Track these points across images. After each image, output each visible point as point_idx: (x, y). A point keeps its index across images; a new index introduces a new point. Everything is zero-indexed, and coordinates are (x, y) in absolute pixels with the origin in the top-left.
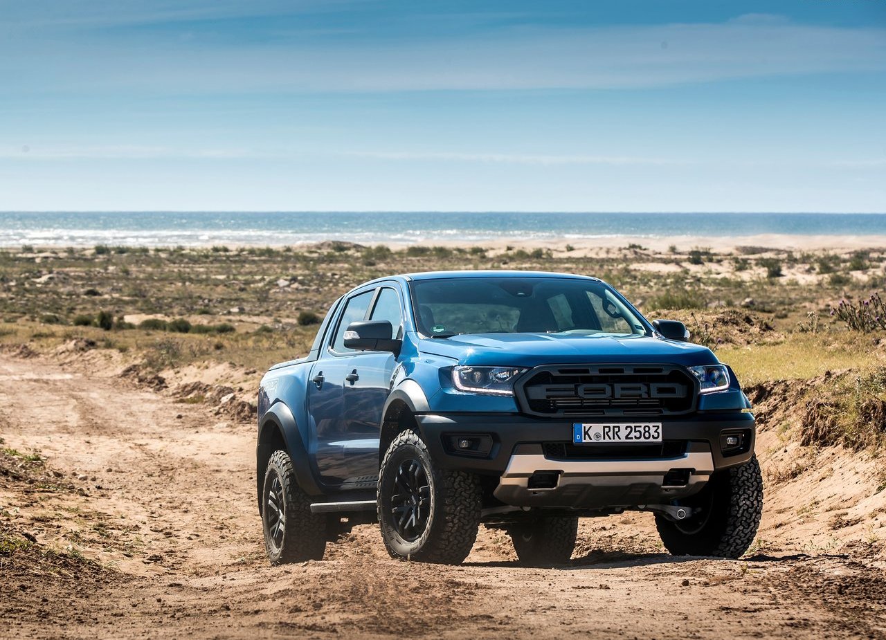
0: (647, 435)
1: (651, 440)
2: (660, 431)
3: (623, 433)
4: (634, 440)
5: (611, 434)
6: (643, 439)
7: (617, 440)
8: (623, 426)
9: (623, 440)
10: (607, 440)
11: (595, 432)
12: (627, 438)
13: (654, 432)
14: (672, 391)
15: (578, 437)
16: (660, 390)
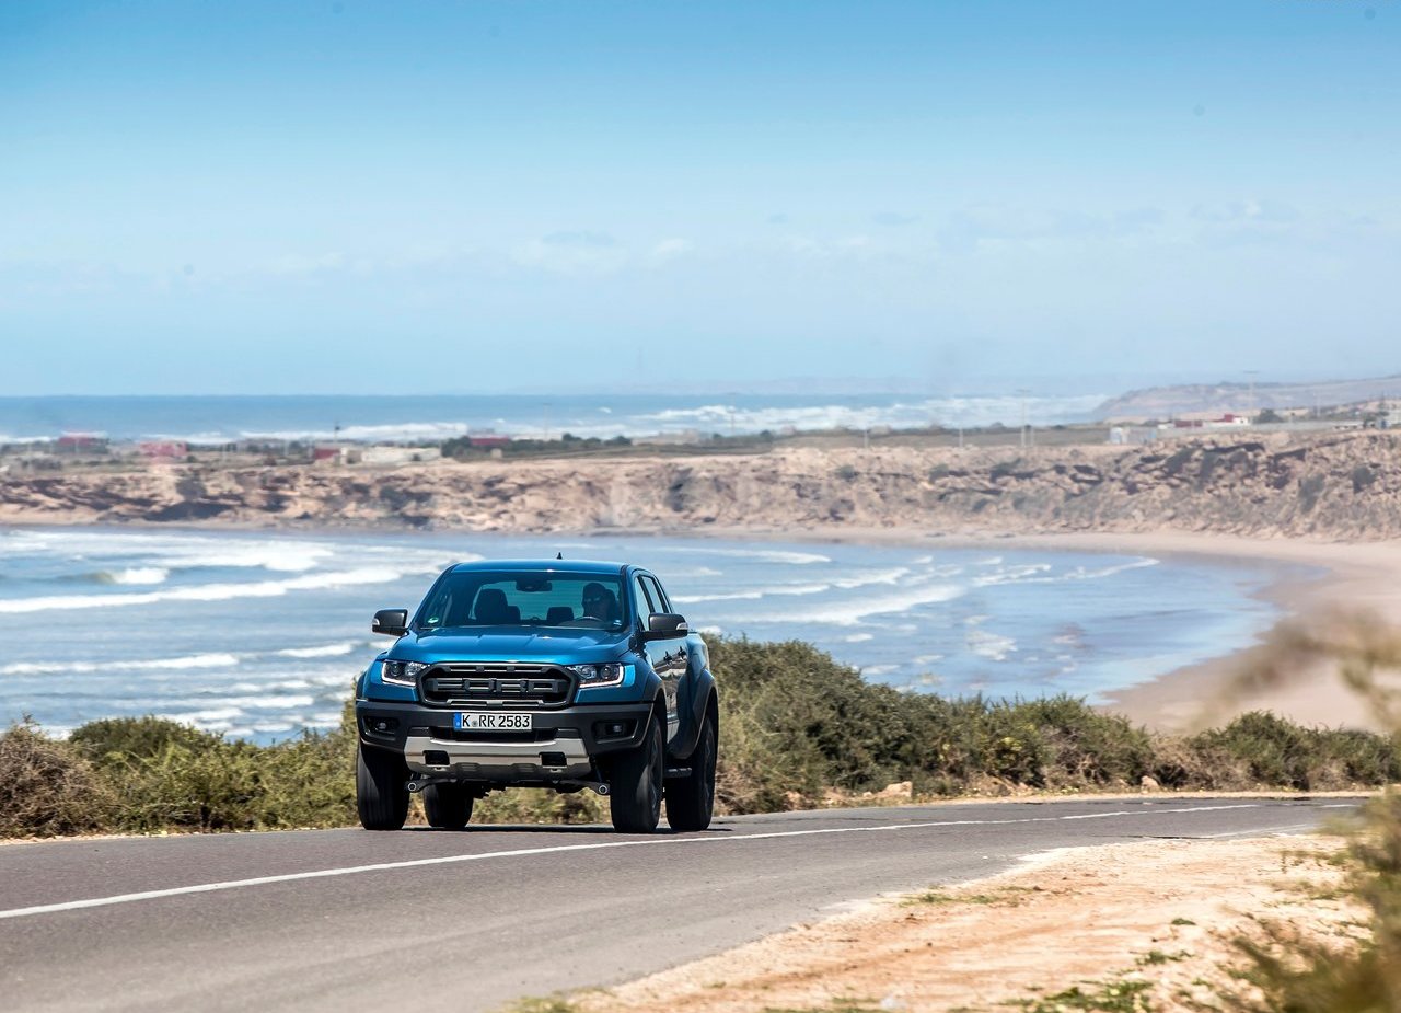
0: (518, 724)
1: (522, 728)
2: (530, 720)
3: (497, 722)
4: (507, 728)
5: (486, 722)
6: (514, 728)
7: (491, 727)
8: (497, 716)
9: (497, 728)
10: (483, 727)
11: (472, 720)
12: (500, 725)
13: (523, 720)
14: (548, 685)
15: (458, 724)
16: (537, 685)
